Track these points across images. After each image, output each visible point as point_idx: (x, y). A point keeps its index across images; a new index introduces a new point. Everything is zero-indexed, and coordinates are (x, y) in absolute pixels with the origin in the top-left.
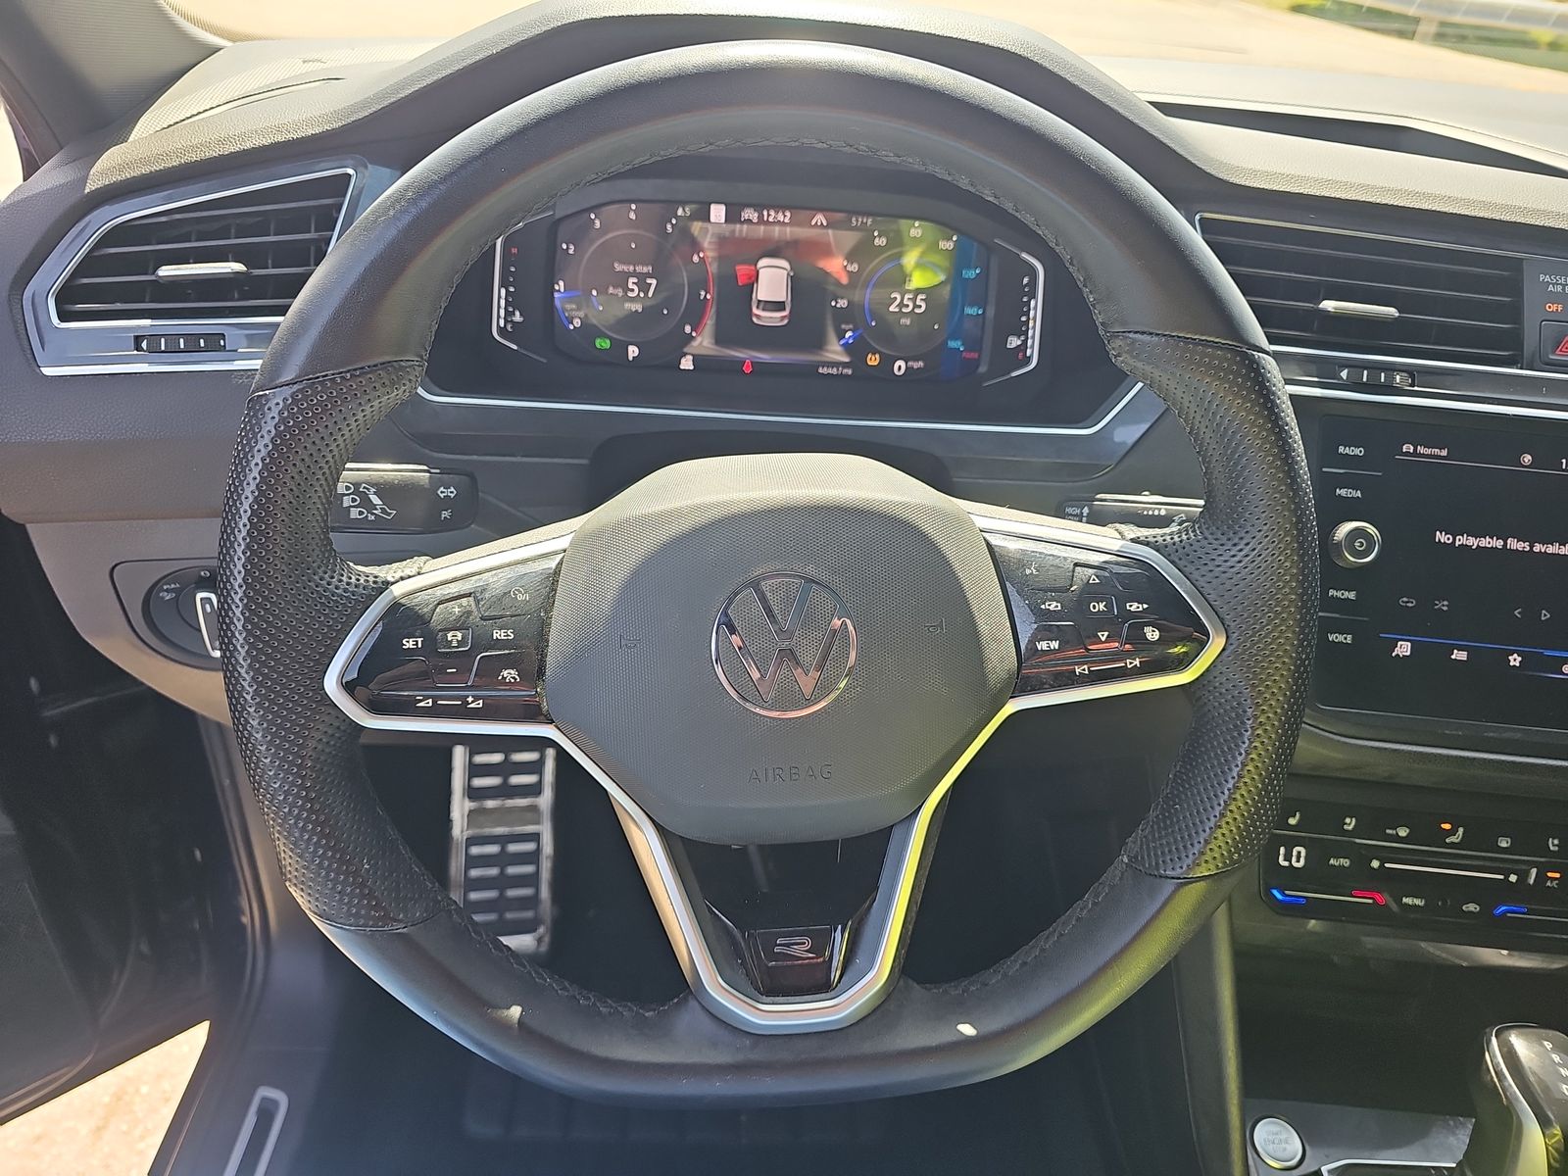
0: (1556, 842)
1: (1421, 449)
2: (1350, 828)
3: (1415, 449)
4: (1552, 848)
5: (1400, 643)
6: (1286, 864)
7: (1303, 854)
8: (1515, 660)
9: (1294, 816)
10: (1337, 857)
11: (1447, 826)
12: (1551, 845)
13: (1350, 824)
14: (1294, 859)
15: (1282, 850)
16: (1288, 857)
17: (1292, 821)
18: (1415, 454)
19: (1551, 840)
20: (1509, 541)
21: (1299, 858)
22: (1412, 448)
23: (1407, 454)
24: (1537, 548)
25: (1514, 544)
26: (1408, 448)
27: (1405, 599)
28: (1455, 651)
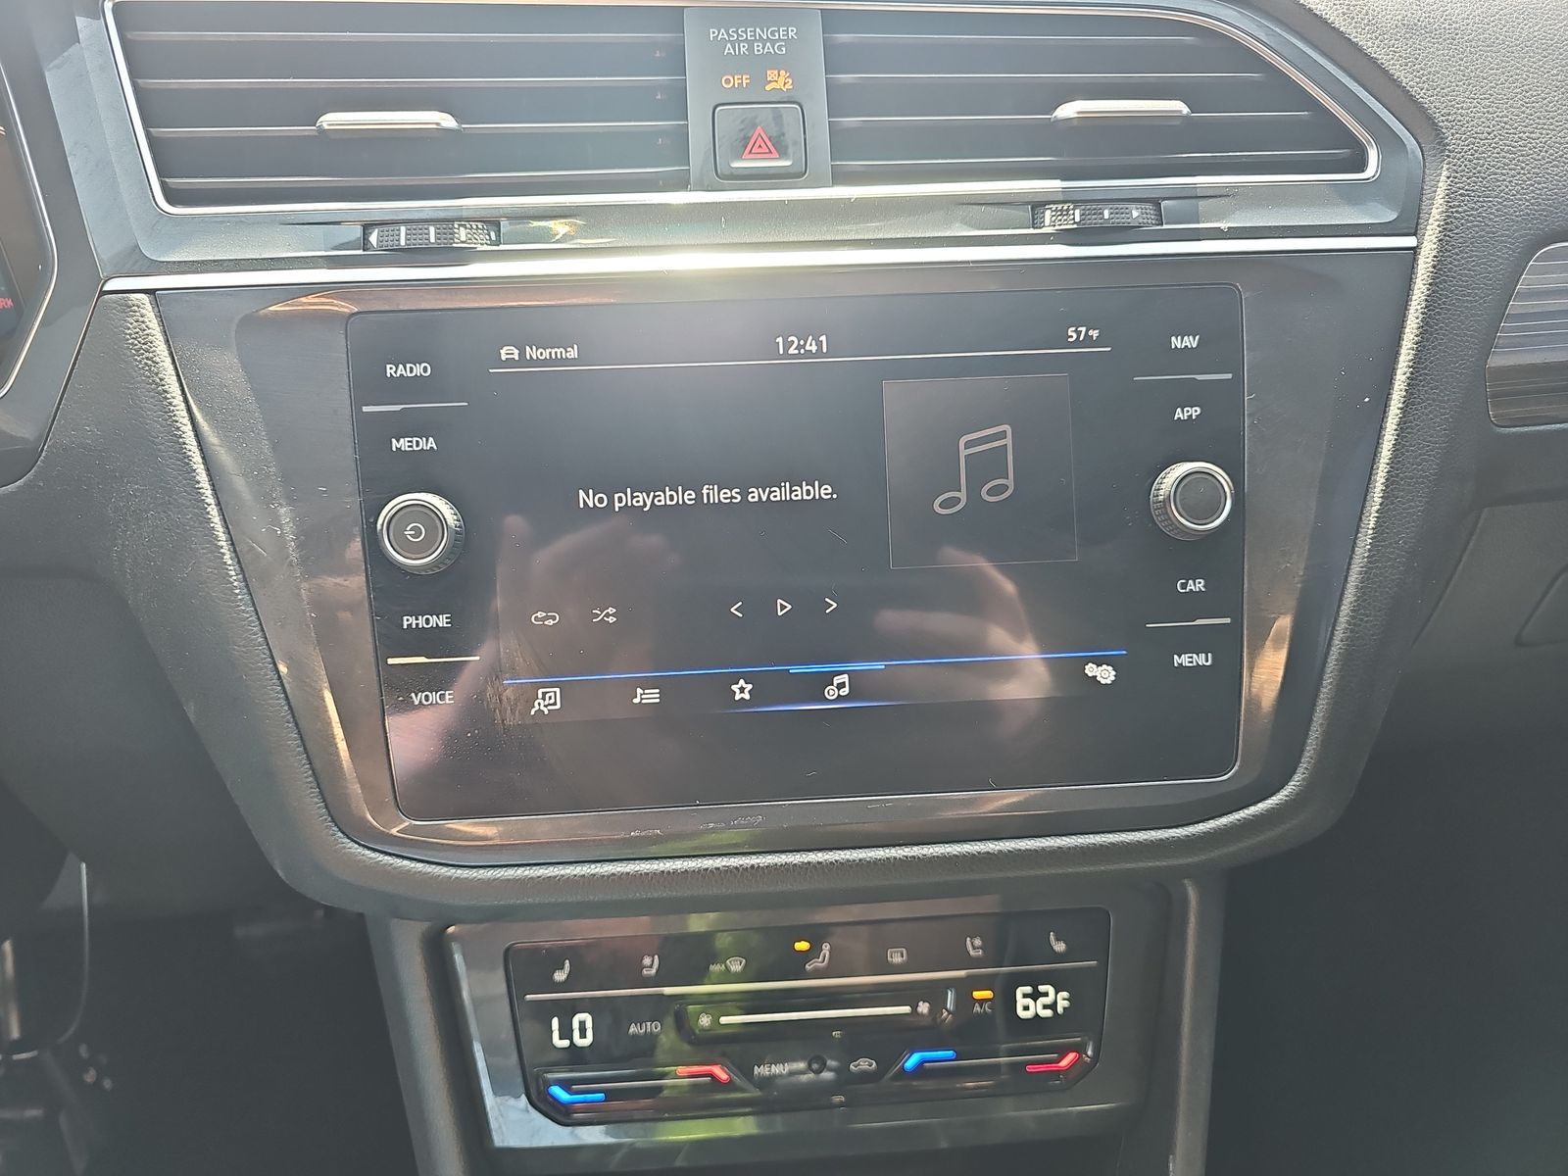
0: (978, 942)
1: (532, 353)
2: (653, 971)
3: (522, 353)
4: (972, 953)
5: (540, 691)
6: (566, 1043)
7: (589, 1024)
8: (742, 691)
9: (562, 968)
10: (641, 1022)
11: (802, 946)
12: (970, 948)
13: (651, 966)
14: (576, 1034)
15: (555, 1022)
16: (567, 1032)
17: (560, 976)
18: (523, 361)
19: (968, 939)
20: (705, 491)
21: (584, 1030)
22: (516, 352)
23: (510, 363)
24: (754, 495)
25: (712, 494)
26: (508, 352)
27: (540, 614)
28: (639, 691)
